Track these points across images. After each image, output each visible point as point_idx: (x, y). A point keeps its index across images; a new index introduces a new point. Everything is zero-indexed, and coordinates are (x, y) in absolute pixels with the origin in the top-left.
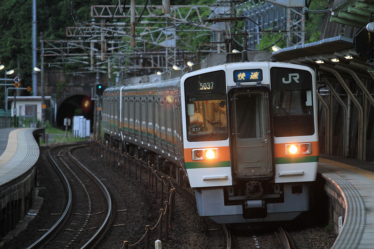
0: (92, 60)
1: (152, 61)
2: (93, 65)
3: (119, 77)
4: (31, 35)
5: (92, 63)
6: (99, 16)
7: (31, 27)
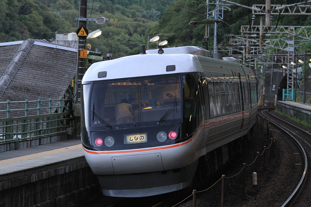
0: (244, 58)
1: (282, 60)
2: (244, 61)
3: (263, 69)
4: (213, 44)
5: (244, 60)
6: (246, 32)
7: (213, 39)
